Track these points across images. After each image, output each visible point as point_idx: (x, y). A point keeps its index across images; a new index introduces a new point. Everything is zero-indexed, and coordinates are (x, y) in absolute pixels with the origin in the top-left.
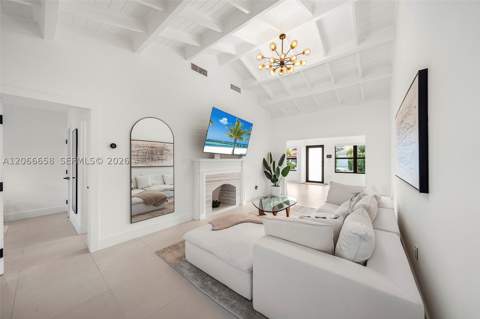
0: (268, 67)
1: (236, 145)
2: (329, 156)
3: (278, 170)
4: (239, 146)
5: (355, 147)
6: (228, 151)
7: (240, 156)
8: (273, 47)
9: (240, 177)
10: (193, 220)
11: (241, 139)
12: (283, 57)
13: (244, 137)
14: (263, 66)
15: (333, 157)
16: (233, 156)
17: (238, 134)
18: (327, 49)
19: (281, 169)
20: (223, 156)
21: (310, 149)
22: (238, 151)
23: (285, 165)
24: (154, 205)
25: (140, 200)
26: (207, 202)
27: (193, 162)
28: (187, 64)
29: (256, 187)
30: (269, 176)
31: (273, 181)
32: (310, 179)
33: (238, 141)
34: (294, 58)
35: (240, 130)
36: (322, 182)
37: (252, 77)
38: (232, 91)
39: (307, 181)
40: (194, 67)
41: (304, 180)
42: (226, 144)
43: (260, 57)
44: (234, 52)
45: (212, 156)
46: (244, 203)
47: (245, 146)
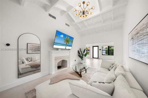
0: (78, 14)
1: (67, 45)
2: (100, 50)
3: (83, 54)
4: (68, 46)
5: (109, 47)
6: (64, 47)
7: (69, 49)
8: (79, 5)
9: (69, 57)
10: (49, 74)
11: (69, 43)
12: (84, 10)
13: (70, 43)
14: (77, 15)
15: (102, 50)
16: (66, 49)
17: (67, 41)
18: (101, 9)
19: (84, 54)
20: (62, 49)
21: (94, 47)
22: (68, 48)
23: (85, 52)
24: (35, 68)
25: (30, 66)
26: (55, 67)
27: (49, 52)
28: (47, 14)
29: (75, 60)
30: (80, 56)
31: (81, 58)
32: (94, 57)
33: (67, 44)
34: (88, 10)
35: (69, 40)
36: (98, 58)
37: (73, 21)
38: (66, 26)
39: (93, 58)
40: (50, 15)
41: (92, 57)
42: (63, 45)
43: (75, 10)
44: (66, 10)
45: (57, 49)
46: (71, 66)
47: (71, 46)
